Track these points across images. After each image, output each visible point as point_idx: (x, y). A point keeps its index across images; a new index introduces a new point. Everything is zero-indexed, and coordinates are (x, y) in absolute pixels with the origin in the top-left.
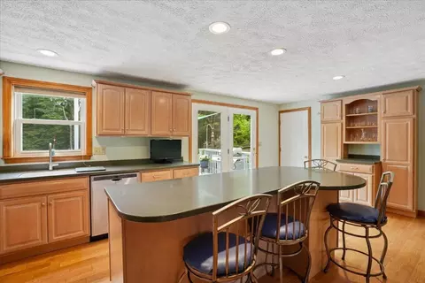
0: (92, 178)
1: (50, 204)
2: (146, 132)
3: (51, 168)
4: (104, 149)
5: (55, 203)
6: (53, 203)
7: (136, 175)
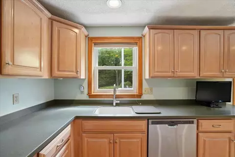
0: (150, 121)
1: (116, 142)
2: (194, 74)
3: (114, 104)
4: (151, 90)
5: (120, 142)
6: (117, 141)
7: (192, 122)
